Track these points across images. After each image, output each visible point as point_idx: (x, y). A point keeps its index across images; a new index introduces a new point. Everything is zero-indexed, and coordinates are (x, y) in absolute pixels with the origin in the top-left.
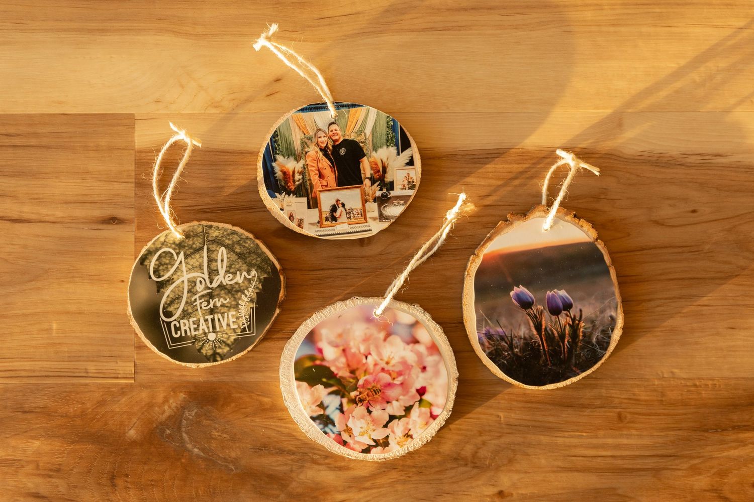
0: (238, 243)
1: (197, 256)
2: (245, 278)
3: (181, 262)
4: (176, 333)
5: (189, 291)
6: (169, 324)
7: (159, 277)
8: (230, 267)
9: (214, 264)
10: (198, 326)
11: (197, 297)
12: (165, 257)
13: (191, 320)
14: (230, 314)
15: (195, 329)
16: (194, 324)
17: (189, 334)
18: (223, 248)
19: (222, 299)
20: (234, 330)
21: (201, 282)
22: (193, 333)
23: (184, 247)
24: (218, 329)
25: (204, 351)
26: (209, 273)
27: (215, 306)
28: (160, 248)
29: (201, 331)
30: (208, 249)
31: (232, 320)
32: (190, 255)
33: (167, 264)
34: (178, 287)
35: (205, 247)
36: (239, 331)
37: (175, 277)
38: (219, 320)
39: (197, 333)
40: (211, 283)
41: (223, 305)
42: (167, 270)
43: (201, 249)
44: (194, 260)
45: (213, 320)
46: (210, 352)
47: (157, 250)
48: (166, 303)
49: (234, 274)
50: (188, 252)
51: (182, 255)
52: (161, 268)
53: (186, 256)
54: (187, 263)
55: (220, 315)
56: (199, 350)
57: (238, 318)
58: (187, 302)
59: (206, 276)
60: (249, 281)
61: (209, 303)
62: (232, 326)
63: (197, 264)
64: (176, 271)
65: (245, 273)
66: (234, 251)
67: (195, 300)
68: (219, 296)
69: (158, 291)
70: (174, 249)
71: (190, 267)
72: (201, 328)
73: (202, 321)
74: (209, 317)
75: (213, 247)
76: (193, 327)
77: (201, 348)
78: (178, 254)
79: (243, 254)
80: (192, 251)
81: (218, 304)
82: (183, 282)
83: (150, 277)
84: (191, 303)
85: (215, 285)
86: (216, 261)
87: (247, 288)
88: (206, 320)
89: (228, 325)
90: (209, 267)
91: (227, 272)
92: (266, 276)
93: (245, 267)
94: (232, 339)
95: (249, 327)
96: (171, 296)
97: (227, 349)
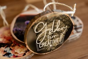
0: (64, 18)
1: (51, 23)
2: (64, 28)
3: (45, 26)
4: (40, 47)
5: (47, 34)
6: (39, 45)
7: (37, 31)
8: (60, 26)
9: (56, 25)
10: (47, 43)
11: (48, 36)
12: (40, 25)
13: (45, 42)
14: (57, 39)
15: (46, 45)
16: (46, 43)
17: (44, 46)
18: (59, 20)
19: (56, 35)
20: (57, 43)
21: (50, 31)
22: (46, 46)
23: (47, 21)
24: (53, 43)
25: (48, 50)
26: (54, 28)
27: (53, 37)
28: (39, 22)
29: (48, 45)
30: (55, 21)
31: (57, 40)
32: (49, 24)
33: (41, 27)
34: (43, 34)
35: (54, 21)
36: (58, 43)
37: (43, 31)
38: (54, 41)
39: (47, 45)
40: (53, 31)
41: (56, 37)
42: (40, 29)
43: (53, 21)
44: (50, 25)
45: (52, 41)
46: (49, 50)
47: (38, 23)
48: (38, 39)
49: (61, 28)
50: (48, 23)
51: (46, 24)
52: (39, 29)
53: (47, 24)
54: (47, 26)
55: (54, 40)
56: (47, 50)
57: (59, 40)
58: (45, 38)
59: (52, 30)
60: (64, 29)
61: (52, 37)
62: (57, 42)
63: (50, 26)
64: (43, 29)
65: (64, 27)
66: (62, 21)
67: (48, 37)
68: (55, 35)
69: (37, 36)
70: (44, 22)
71: (48, 27)
72: (48, 44)
73: (49, 42)
74: (51, 41)
75: (56, 20)
76: (46, 44)
77: (47, 49)
78: (45, 24)
79: (65, 22)
80: (49, 22)
81: (54, 37)
82: (45, 32)
83: (34, 32)
84: (46, 38)
85: (54, 32)
86: (56, 24)
87: (63, 31)
88: (50, 42)
89: (56, 42)
90: (54, 27)
91: (59, 27)
92: (69, 27)
93: (64, 25)
94: (56, 45)
95: (61, 42)
96: (41, 37)
97: (54, 48)
